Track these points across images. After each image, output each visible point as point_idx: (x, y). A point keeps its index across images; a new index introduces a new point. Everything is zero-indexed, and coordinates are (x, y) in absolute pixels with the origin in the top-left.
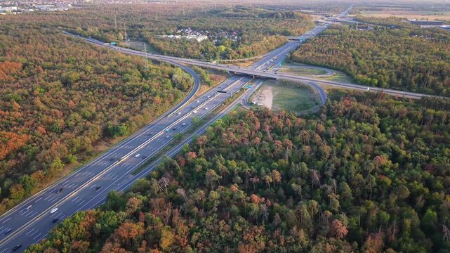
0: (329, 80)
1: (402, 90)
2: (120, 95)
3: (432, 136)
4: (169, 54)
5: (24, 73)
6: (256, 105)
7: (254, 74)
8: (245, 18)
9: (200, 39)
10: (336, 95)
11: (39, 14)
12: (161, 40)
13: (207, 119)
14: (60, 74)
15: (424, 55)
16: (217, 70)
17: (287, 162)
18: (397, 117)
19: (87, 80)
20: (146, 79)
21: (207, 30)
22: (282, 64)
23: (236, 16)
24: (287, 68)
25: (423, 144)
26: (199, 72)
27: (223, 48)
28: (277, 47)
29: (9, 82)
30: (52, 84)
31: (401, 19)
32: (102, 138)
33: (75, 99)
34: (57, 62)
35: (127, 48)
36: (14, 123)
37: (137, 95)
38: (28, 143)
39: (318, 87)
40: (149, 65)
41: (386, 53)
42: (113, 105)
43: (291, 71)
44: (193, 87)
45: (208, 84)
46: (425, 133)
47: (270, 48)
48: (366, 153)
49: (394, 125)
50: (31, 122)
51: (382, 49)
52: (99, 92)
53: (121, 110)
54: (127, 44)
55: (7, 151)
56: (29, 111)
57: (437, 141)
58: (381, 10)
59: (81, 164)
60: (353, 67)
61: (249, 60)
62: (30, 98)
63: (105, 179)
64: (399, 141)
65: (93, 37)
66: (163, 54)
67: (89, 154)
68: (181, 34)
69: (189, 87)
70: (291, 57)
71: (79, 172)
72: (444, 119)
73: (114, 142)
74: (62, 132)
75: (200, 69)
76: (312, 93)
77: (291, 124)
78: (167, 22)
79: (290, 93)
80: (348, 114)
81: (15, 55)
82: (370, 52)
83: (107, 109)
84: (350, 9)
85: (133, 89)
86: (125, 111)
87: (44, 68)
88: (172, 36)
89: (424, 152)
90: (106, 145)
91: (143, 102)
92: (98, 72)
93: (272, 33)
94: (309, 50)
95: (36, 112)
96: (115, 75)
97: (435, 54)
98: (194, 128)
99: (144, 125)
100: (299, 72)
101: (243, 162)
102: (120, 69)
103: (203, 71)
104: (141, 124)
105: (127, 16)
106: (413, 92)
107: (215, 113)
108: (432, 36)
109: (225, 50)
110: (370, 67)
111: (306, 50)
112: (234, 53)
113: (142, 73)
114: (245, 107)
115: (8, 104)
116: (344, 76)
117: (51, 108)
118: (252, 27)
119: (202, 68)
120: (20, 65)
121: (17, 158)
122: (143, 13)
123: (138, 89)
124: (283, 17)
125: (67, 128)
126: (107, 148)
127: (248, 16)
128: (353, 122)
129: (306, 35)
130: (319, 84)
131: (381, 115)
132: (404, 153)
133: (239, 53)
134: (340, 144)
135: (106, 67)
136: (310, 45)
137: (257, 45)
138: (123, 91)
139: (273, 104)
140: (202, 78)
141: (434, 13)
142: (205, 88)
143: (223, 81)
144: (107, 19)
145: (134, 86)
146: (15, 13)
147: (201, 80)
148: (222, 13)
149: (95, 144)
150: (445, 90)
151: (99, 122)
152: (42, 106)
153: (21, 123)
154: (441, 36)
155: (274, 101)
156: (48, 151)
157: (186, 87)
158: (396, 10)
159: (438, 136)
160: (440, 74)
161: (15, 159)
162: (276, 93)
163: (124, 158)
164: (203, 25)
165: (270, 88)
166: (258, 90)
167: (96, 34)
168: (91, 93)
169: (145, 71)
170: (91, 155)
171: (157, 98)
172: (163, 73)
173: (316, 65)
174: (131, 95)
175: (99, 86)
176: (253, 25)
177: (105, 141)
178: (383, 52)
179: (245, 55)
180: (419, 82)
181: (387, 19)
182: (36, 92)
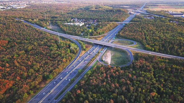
0: (134, 48)
1: (164, 53)
2: (49, 58)
3: (174, 79)
4: (69, 33)
5: (9, 46)
6: (104, 61)
7: (103, 45)
8: (100, 12)
9: (81, 25)
10: (137, 57)
11: (13, 11)
12: (65, 25)
13: (84, 69)
14: (24, 47)
15: (174, 33)
16: (88, 42)
17: (116, 95)
18: (161, 69)
19: (35, 50)
20: (59, 48)
21: (84, 19)
22: (115, 38)
23: (96, 11)
24: (117, 40)
25: (170, 84)
26: (81, 44)
27: (91, 30)
28: (113, 29)
29: (3, 51)
30: (20, 52)
31: (166, 11)
32: (42, 81)
33: (31, 60)
34: (22, 40)
35: (50, 30)
36: (7, 74)
37: (56, 57)
38: (14, 85)
39: (130, 52)
40: (60, 41)
41: (158, 33)
42: (46, 63)
43: (119, 42)
44: (78, 52)
45: (85, 50)
46: (171, 78)
47: (110, 29)
48: (148, 89)
49: (159, 73)
50: (13, 74)
51: (157, 30)
52: (40, 56)
53: (49, 66)
54: (50, 27)
55: (5, 90)
56: (12, 67)
57: (176, 82)
58: (158, 6)
59: (35, 94)
60: (144, 41)
61: (102, 36)
62: (12, 60)
63: (45, 102)
64: (161, 83)
65: (36, 24)
66: (66, 33)
67: (38, 89)
68: (73, 22)
69: (77, 51)
70: (119, 35)
71: (34, 99)
72: (179, 71)
73: (47, 82)
74: (27, 79)
75: (81, 42)
76: (127, 55)
77: (118, 74)
78: (67, 15)
79: (118, 55)
80: (141, 68)
81: (4, 36)
82: (152, 32)
83: (44, 65)
84: (144, 5)
85: (54, 55)
86: (51, 66)
87: (17, 43)
88: (69, 23)
89: (170, 88)
90: (44, 84)
91: (58, 61)
92: (39, 45)
93: (111, 21)
94: (126, 31)
95: (15, 68)
96: (46, 47)
97: (178, 33)
98: (79, 74)
99: (59, 73)
100: (122, 43)
101: (99, 95)
102: (49, 44)
103: (82, 43)
104: (58, 73)
105: (50, 12)
106: (169, 54)
107: (88, 66)
108: (178, 22)
109: (92, 31)
110: (151, 41)
111: (125, 31)
112: (95, 33)
113: (58, 45)
114: (100, 62)
115: (4, 63)
116: (141, 45)
117: (21, 65)
118: (103, 17)
119: (82, 41)
120: (7, 42)
121: (10, 93)
122: (57, 9)
123: (56, 55)
124: (116, 11)
125: (28, 77)
126: (45, 85)
127: (101, 11)
128: (143, 72)
129: (126, 21)
130: (130, 50)
131: (155, 68)
132: (162, 89)
133: (97, 33)
134: (137, 85)
135: (42, 43)
136: (127, 28)
137: (105, 28)
138: (50, 56)
139: (111, 61)
140: (82, 47)
141: (180, 7)
142: (83, 52)
143: (91, 48)
144: (41, 13)
145: (54, 53)
146: (2, 10)
147: (82, 48)
148: (90, 10)
149: (40, 83)
150: (181, 54)
151: (41, 73)
152: (18, 65)
153: (10, 74)
154: (182, 21)
155: (111, 59)
156: (21, 90)
157: (76, 52)
158: (164, 6)
159: (176, 80)
160: (180, 45)
161: (9, 93)
162: (112, 55)
163: (52, 91)
164: (82, 16)
165: (110, 51)
166: (105, 53)
167: (37, 23)
168: (37, 57)
169: (59, 44)
170: (38, 90)
171: (64, 60)
172: (66, 45)
173: (129, 39)
174: (53, 58)
175: (40, 53)
176: (103, 16)
177: (44, 82)
178: (157, 32)
179: (100, 34)
180: (171, 49)
181: (160, 12)
182: (15, 57)
